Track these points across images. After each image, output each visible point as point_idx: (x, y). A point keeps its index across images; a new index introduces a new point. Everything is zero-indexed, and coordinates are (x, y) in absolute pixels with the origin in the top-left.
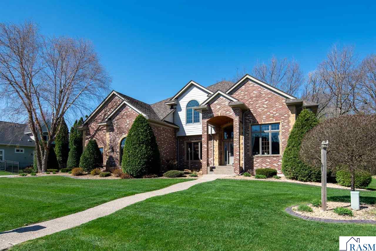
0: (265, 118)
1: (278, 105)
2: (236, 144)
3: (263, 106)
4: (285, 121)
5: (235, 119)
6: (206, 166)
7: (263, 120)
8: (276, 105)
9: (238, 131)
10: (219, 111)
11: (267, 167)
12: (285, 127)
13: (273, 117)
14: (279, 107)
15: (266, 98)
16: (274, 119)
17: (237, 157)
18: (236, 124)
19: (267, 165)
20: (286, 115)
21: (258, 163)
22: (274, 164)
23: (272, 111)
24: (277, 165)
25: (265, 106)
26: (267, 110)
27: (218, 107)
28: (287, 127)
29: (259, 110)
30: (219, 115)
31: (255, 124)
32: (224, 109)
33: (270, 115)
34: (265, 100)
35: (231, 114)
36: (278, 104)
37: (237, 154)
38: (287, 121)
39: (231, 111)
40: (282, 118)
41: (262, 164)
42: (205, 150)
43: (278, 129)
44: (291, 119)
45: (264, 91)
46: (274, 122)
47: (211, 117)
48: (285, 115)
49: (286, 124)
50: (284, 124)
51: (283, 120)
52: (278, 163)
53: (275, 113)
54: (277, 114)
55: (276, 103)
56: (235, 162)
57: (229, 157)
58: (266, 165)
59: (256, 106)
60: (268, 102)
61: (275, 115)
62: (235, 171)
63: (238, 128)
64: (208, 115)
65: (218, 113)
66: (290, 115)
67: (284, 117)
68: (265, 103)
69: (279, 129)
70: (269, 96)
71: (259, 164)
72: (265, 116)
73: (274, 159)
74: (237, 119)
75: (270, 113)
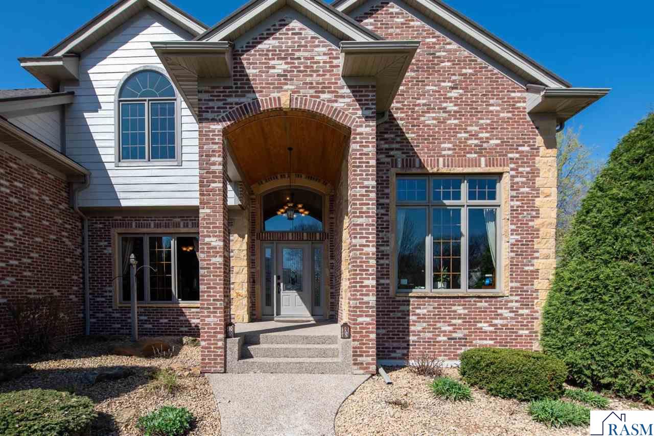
0: (450, 152)
1: (498, 108)
2: (364, 241)
3: (444, 105)
4: (521, 169)
5: (359, 130)
6: (221, 336)
7: (441, 160)
8: (491, 108)
9: (374, 183)
10: (286, 87)
11: (454, 335)
12: (522, 190)
13: (480, 151)
14: (502, 115)
15: (454, 78)
16: (483, 159)
17: (366, 299)
18: (365, 150)
19: (456, 328)
20: (526, 148)
21: (421, 318)
22: (479, 325)
23: (474, 128)
24: (492, 329)
25: (451, 107)
26: (456, 122)
27: (280, 66)
28: (526, 190)
29: (429, 119)
30: (285, 103)
31: (414, 171)
32: (308, 79)
33: (470, 142)
34: (450, 84)
35: (340, 104)
36: (498, 105)
37: (366, 282)
38: (528, 169)
39: (341, 91)
40: (510, 155)
41: (438, 325)
42: (213, 260)
43: (492, 196)
44: (539, 162)
45: (449, 51)
46: (483, 168)
47: (245, 108)
48: (520, 148)
49: (524, 179)
50: (516, 180)
51: (512, 166)
52: (495, 322)
53: (488, 135)
54: (493, 142)
55: (491, 101)
56: (360, 320)
57: (279, 292)
58: (450, 328)
59: (418, 102)
60: (461, 91)
61: (485, 145)
62: (360, 359)
63: (372, 170)
64: (229, 100)
65: (276, 95)
66: (538, 148)
67: (517, 156)
68: (449, 95)
69: (494, 198)
70: (464, 71)
71: (425, 325)
72: (450, 146)
73: (479, 304)
74: (368, 130)
75: (466, 135)
